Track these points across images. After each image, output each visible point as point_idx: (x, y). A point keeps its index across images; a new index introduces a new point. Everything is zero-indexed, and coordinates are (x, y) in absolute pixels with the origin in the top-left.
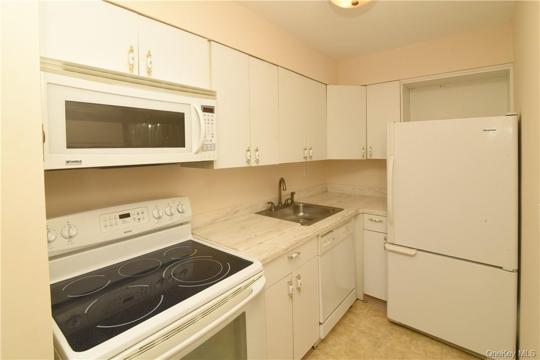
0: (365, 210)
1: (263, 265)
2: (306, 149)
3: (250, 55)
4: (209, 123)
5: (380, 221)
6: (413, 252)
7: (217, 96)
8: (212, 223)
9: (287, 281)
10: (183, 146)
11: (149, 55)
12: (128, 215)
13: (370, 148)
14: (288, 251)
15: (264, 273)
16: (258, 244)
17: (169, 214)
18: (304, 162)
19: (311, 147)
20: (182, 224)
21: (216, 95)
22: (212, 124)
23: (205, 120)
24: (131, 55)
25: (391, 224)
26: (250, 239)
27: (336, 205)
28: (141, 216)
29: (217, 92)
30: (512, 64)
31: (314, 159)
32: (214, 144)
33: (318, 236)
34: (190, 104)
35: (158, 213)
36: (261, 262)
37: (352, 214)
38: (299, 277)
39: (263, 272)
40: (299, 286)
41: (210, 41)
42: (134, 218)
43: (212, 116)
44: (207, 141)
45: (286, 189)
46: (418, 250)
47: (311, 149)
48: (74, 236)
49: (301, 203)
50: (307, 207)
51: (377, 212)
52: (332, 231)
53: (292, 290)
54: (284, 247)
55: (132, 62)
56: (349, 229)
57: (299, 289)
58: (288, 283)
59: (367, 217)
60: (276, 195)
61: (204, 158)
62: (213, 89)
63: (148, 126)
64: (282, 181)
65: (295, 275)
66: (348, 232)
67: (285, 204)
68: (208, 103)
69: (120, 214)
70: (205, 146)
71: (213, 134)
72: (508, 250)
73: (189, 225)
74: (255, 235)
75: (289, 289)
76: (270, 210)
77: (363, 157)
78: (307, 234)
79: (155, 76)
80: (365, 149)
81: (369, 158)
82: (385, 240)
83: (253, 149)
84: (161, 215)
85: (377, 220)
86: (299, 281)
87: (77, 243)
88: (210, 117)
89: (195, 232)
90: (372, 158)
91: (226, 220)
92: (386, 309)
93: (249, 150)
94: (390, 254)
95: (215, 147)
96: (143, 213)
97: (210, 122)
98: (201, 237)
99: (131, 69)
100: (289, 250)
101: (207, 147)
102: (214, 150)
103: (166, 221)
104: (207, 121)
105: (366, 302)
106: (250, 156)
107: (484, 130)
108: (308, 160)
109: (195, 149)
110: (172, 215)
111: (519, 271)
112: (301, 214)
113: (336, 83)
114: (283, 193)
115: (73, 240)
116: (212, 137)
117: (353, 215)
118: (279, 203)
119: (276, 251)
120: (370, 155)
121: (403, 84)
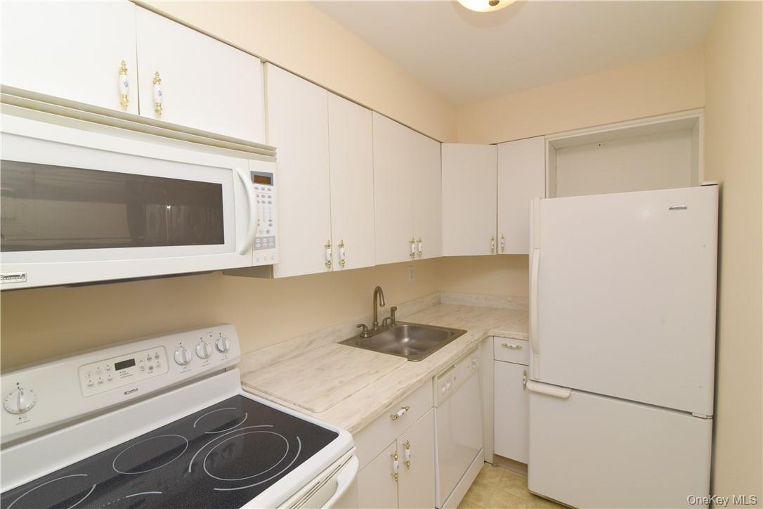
0: (496, 332)
1: (353, 436)
2: (413, 242)
3: (329, 90)
4: (264, 202)
5: (518, 348)
6: (565, 393)
7: (277, 156)
8: (274, 363)
9: (390, 454)
10: (221, 241)
11: (157, 80)
12: (131, 363)
13: (503, 238)
14: (390, 407)
15: (356, 451)
16: (345, 398)
17: (203, 355)
18: (411, 262)
19: (420, 238)
20: (225, 370)
21: (276, 154)
22: (270, 203)
23: (258, 196)
24: (124, 78)
25: (536, 352)
26: (332, 389)
27: (455, 325)
28: (153, 363)
29: (277, 149)
30: (702, 110)
31: (424, 257)
32: (274, 237)
33: (433, 377)
34: (231, 170)
35: (184, 356)
36: (351, 432)
37: (479, 339)
38: (407, 446)
39: (355, 448)
40: (408, 459)
41: (264, 62)
42: (142, 368)
43: (269, 190)
44: (261, 232)
45: (384, 305)
46: (573, 389)
47: (420, 241)
48: (30, 409)
49: (406, 323)
50: (414, 328)
51: (513, 333)
52: (453, 367)
53: (398, 467)
54: (385, 401)
55: (124, 91)
56: (474, 360)
57: (407, 464)
58: (392, 456)
59: (498, 341)
60: (370, 313)
61: (258, 261)
62: (271, 145)
63: (165, 208)
64: (378, 291)
65: (401, 443)
66: (474, 366)
67: (383, 326)
68: (263, 167)
69: (116, 362)
70: (258, 241)
71: (270, 221)
72: (700, 387)
73: (236, 370)
74: (341, 382)
75: (393, 467)
76: (361, 336)
77: (493, 252)
78: (418, 375)
79: (169, 117)
80: (495, 239)
81: (500, 252)
82: (525, 375)
83: (335, 243)
84: (187, 360)
85: (514, 346)
86: (408, 452)
87: (37, 420)
88: (266, 191)
89: (246, 380)
90: (505, 253)
91: (295, 357)
92: (527, 476)
93: (329, 246)
94: (532, 397)
95: (274, 242)
96: (157, 357)
97: (266, 200)
98: (255, 388)
99: (124, 104)
100: (392, 405)
101: (261, 243)
102: (274, 247)
103: (197, 368)
104: (261, 199)
105: (497, 466)
106: (331, 255)
107: (671, 209)
108: (417, 258)
109: (241, 246)
110: (207, 356)
111: (714, 418)
112: (406, 340)
113: (454, 139)
114: (380, 309)
115: (29, 415)
116: (270, 225)
117: (481, 340)
118: (374, 324)
119: (374, 409)
120: (503, 248)
121: (550, 142)
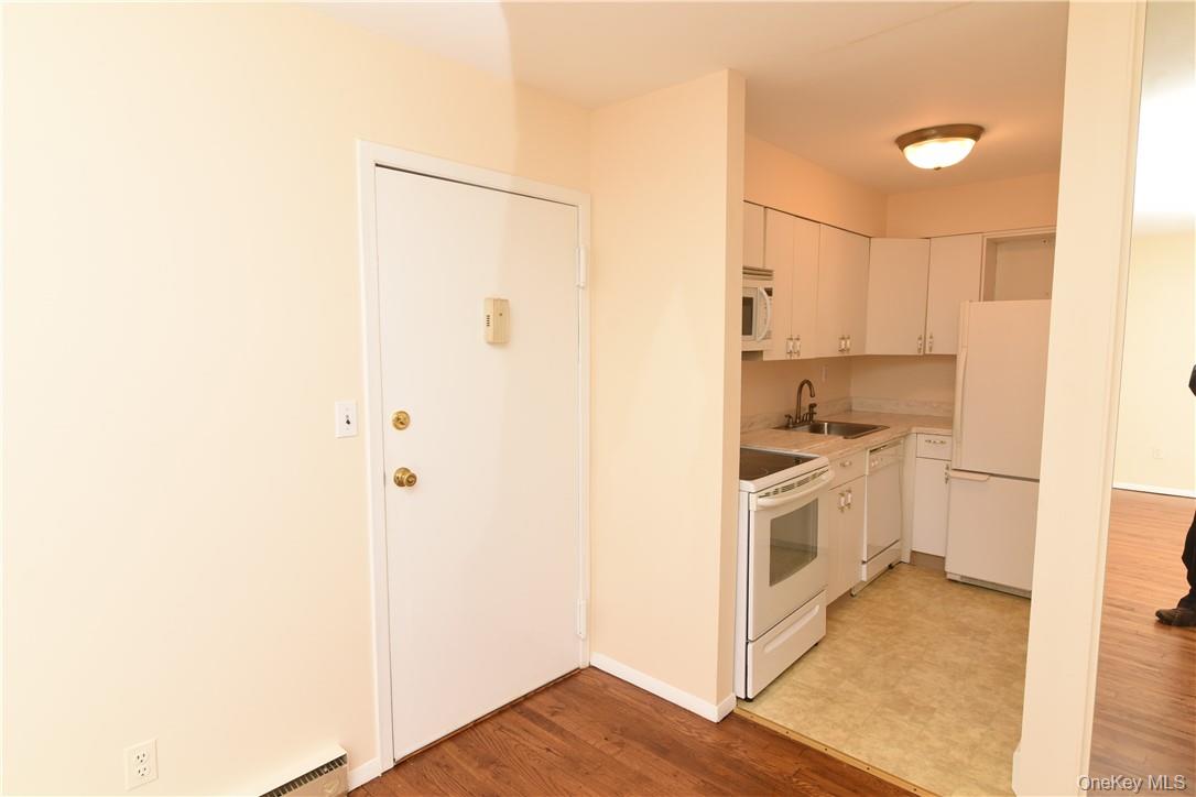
0: (919, 430)
2: (843, 338)
5: (942, 443)
6: (985, 477)
13: (931, 337)
18: (840, 357)
19: (850, 335)
29: (775, 271)
31: (851, 354)
32: (771, 332)
34: (757, 288)
46: (990, 474)
47: (849, 338)
49: (824, 421)
51: (938, 430)
58: (840, 494)
59: (922, 438)
62: (768, 267)
64: (804, 385)
67: (804, 420)
75: (840, 502)
77: (919, 352)
80: (923, 338)
81: (927, 352)
83: (794, 338)
85: (938, 441)
90: (933, 353)
94: (955, 482)
100: (843, 455)
101: (766, 335)
109: (760, 337)
113: (882, 235)
114: (802, 404)
118: (797, 417)
120: (931, 349)
121: (988, 239)
